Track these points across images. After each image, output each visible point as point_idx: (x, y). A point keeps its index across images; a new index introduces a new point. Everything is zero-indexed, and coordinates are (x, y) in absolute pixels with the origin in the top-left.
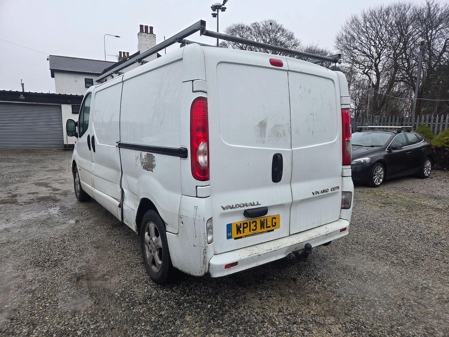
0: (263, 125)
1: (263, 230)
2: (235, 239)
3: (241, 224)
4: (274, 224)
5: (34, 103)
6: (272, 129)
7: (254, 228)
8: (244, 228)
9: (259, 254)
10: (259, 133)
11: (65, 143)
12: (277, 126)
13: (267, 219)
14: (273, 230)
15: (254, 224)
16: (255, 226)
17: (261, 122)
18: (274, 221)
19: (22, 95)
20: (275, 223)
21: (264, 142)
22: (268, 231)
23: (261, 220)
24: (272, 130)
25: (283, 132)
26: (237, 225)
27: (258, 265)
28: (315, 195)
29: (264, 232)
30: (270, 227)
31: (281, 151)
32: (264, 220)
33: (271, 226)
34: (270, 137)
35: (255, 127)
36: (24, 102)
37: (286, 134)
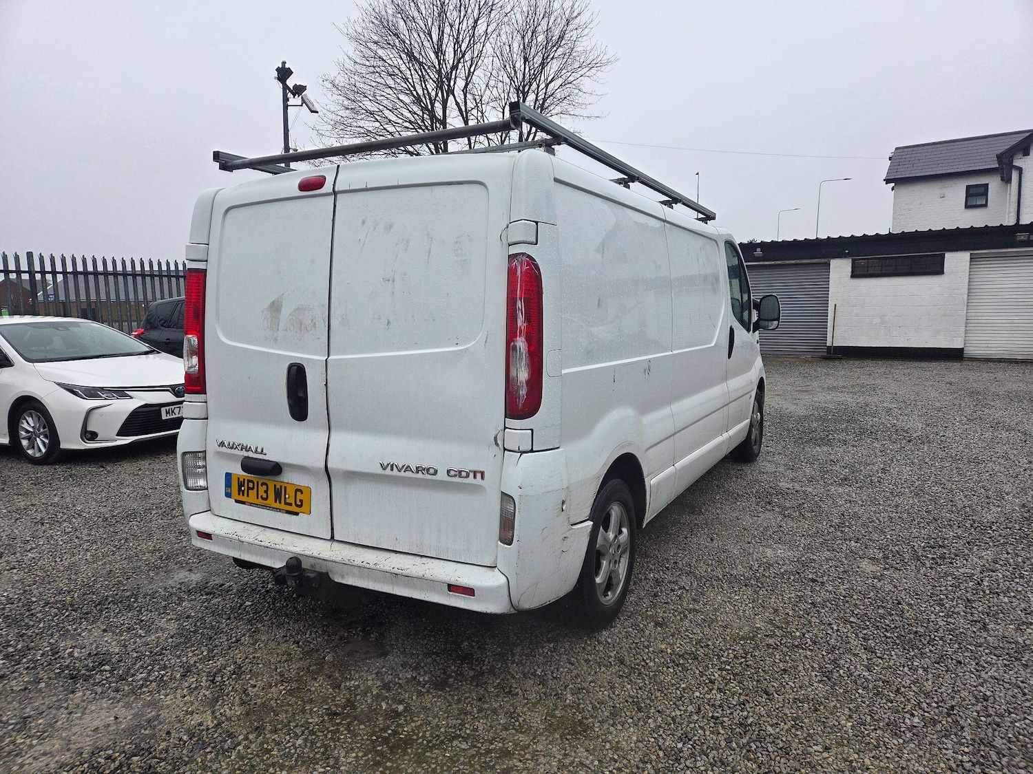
0: (275, 307)
1: (277, 505)
2: (237, 501)
3: (244, 480)
4: (299, 503)
5: (779, 262)
6: (290, 315)
7: (265, 496)
8: (249, 489)
9: (240, 538)
10: (269, 323)
11: (829, 344)
12: (300, 309)
13: (285, 487)
14: (297, 514)
15: (265, 487)
16: (266, 492)
17: (273, 303)
18: (299, 496)
19: (759, 250)
20: (301, 501)
21: (276, 340)
22: (288, 512)
23: (275, 486)
24: (290, 317)
25: (312, 321)
26: (238, 478)
27: (241, 558)
28: (388, 471)
29: (280, 510)
30: (291, 504)
31: (302, 358)
32: (281, 486)
33: (294, 504)
34: (286, 330)
35: (263, 312)
36: (761, 263)
37: (317, 326)
